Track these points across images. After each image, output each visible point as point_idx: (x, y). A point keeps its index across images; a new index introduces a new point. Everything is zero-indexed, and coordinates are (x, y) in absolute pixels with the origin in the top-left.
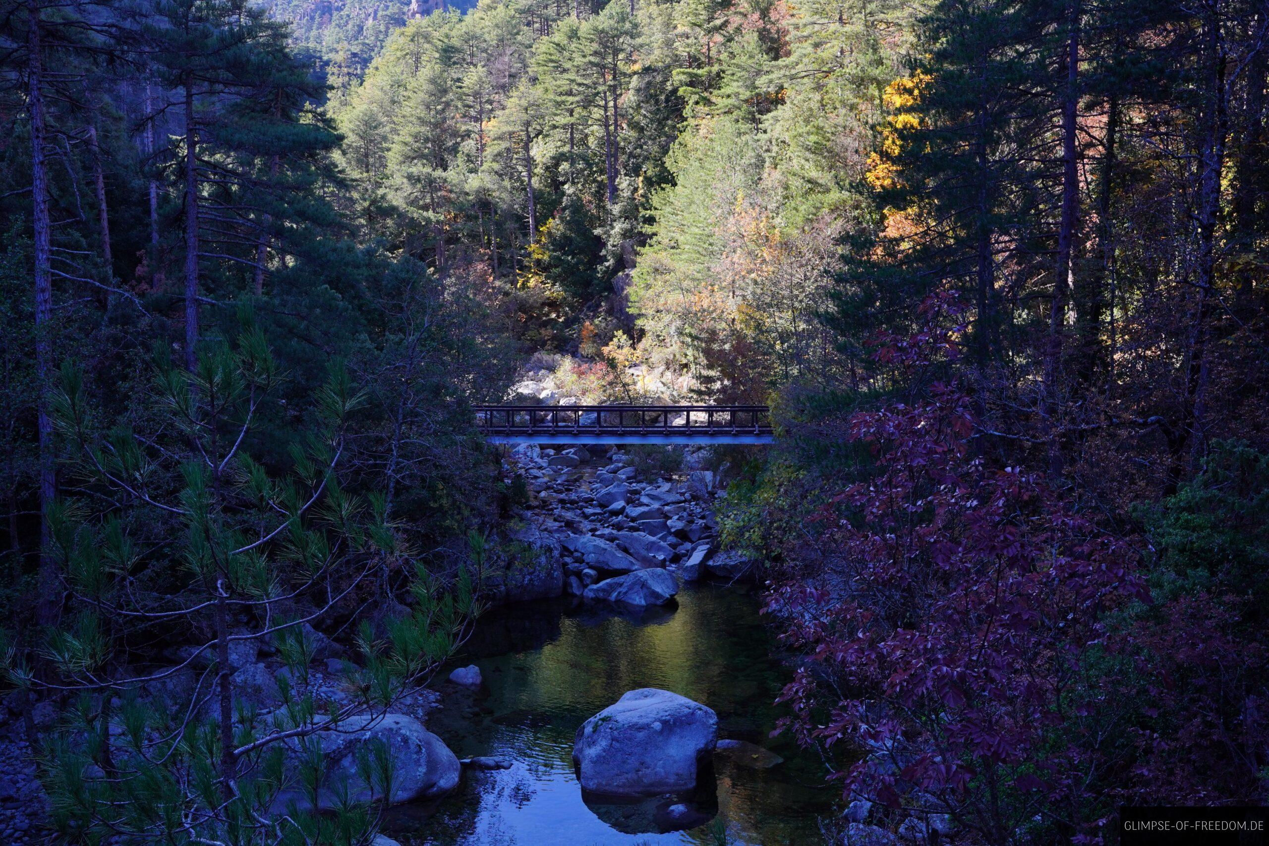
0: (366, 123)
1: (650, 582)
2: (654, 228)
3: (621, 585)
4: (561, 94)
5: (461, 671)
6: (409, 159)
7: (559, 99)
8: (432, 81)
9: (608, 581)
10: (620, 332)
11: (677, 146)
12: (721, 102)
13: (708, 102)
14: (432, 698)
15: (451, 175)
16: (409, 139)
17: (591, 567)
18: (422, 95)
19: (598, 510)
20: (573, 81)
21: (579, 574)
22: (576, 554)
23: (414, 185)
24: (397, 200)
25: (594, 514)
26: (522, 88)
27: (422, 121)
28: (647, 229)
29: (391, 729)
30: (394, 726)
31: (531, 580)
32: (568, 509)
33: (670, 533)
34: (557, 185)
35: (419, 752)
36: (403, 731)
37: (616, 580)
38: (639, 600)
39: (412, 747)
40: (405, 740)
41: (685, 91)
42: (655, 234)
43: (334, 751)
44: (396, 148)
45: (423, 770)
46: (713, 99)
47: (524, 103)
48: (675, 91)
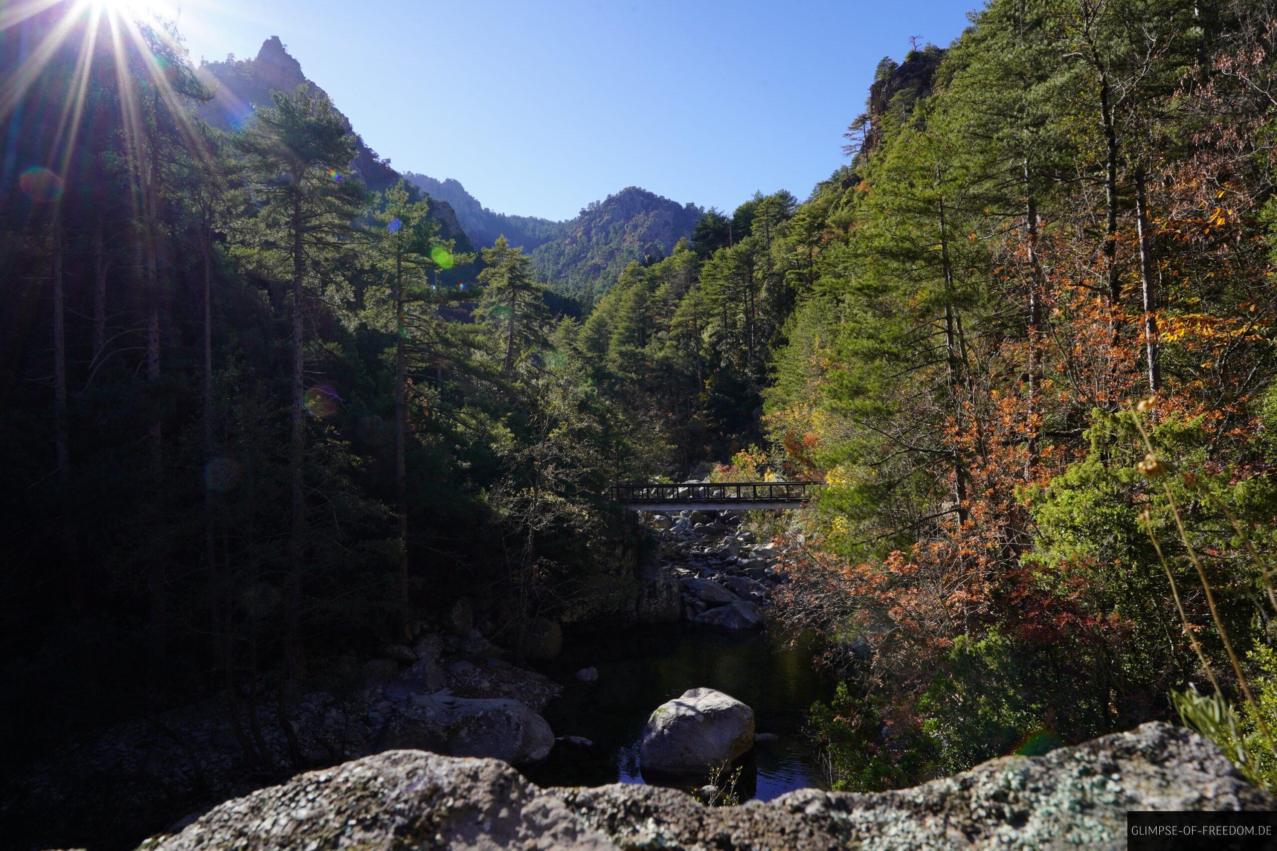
0: (599, 324)
1: (742, 611)
2: (777, 375)
3: (721, 613)
4: (716, 294)
5: (584, 671)
6: (623, 343)
7: (714, 297)
8: (636, 295)
9: (712, 610)
10: (753, 445)
11: (789, 320)
12: (817, 289)
13: (810, 290)
14: (557, 690)
15: (647, 350)
16: (622, 331)
17: (701, 600)
18: (631, 304)
19: (719, 562)
20: (722, 285)
21: (693, 605)
22: (693, 591)
23: (623, 358)
24: (612, 368)
25: (715, 564)
26: (691, 293)
27: (631, 320)
28: (772, 376)
29: (499, 710)
30: (502, 708)
31: (655, 608)
32: (700, 561)
33: (768, 578)
34: (717, 355)
35: (518, 729)
36: (508, 712)
37: (717, 609)
38: (734, 625)
39: (513, 724)
40: (509, 718)
41: (794, 285)
42: (777, 379)
43: (454, 725)
44: (615, 336)
45: (519, 743)
46: (814, 288)
47: (692, 302)
48: (788, 284)
